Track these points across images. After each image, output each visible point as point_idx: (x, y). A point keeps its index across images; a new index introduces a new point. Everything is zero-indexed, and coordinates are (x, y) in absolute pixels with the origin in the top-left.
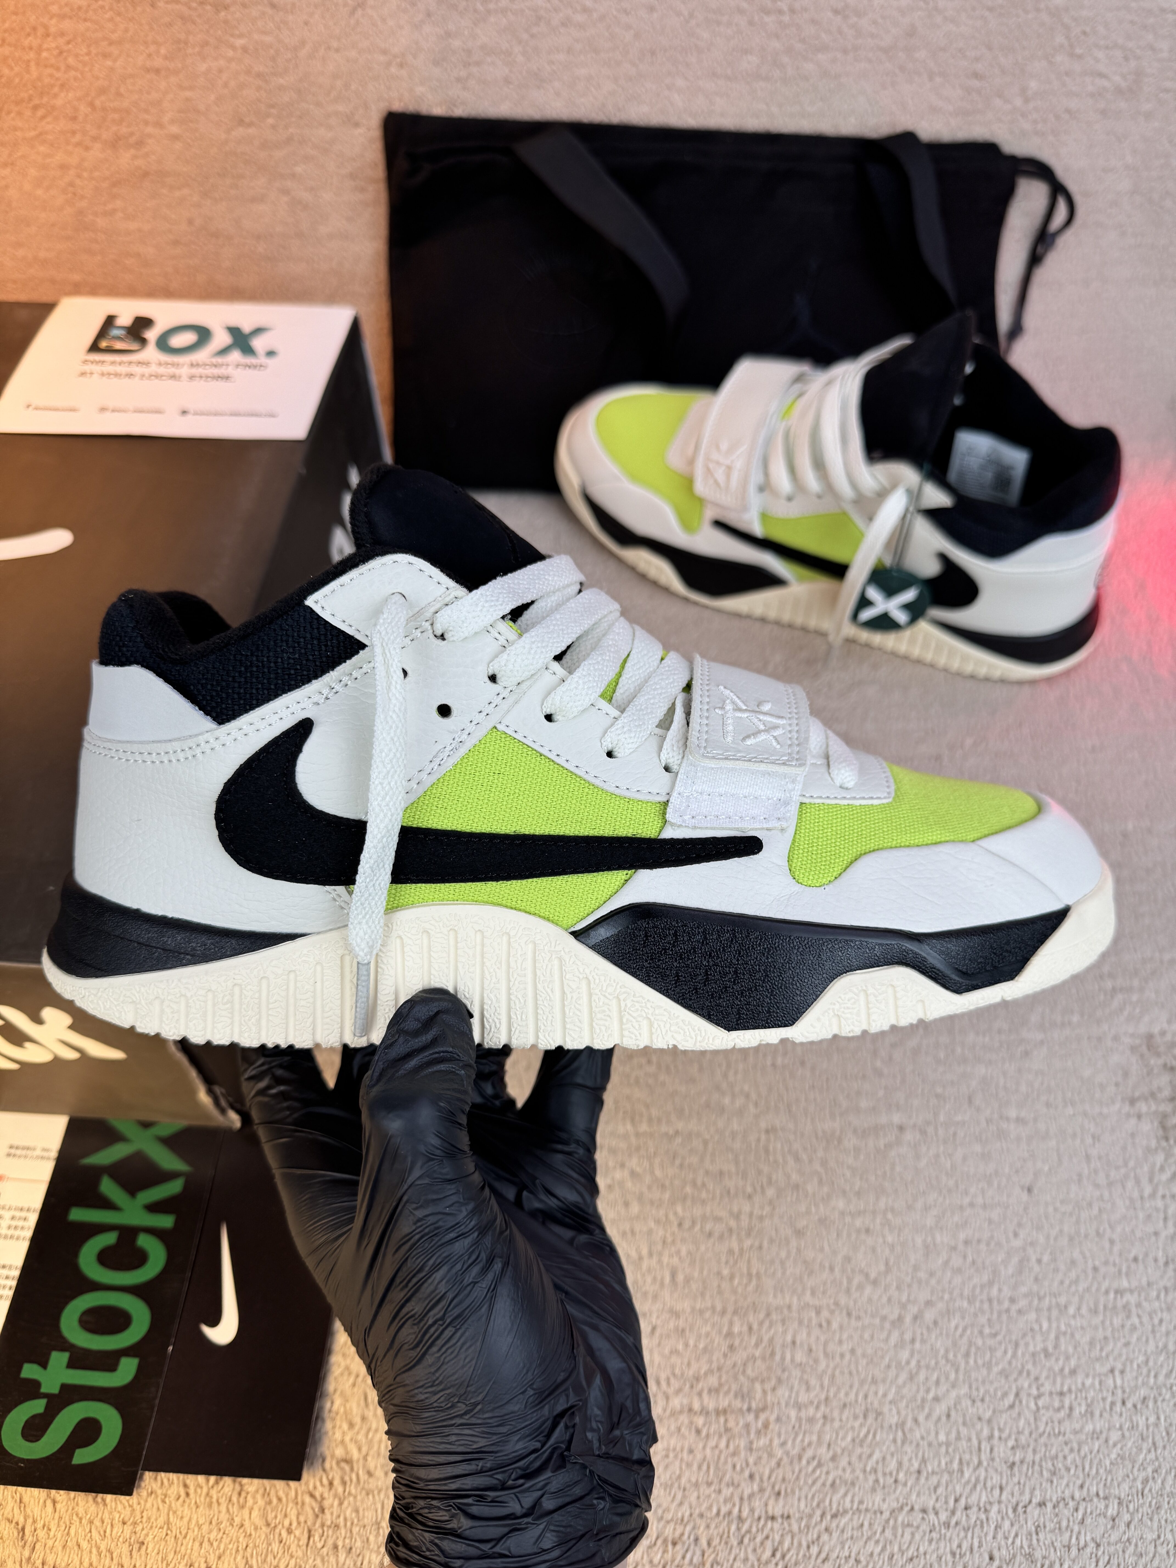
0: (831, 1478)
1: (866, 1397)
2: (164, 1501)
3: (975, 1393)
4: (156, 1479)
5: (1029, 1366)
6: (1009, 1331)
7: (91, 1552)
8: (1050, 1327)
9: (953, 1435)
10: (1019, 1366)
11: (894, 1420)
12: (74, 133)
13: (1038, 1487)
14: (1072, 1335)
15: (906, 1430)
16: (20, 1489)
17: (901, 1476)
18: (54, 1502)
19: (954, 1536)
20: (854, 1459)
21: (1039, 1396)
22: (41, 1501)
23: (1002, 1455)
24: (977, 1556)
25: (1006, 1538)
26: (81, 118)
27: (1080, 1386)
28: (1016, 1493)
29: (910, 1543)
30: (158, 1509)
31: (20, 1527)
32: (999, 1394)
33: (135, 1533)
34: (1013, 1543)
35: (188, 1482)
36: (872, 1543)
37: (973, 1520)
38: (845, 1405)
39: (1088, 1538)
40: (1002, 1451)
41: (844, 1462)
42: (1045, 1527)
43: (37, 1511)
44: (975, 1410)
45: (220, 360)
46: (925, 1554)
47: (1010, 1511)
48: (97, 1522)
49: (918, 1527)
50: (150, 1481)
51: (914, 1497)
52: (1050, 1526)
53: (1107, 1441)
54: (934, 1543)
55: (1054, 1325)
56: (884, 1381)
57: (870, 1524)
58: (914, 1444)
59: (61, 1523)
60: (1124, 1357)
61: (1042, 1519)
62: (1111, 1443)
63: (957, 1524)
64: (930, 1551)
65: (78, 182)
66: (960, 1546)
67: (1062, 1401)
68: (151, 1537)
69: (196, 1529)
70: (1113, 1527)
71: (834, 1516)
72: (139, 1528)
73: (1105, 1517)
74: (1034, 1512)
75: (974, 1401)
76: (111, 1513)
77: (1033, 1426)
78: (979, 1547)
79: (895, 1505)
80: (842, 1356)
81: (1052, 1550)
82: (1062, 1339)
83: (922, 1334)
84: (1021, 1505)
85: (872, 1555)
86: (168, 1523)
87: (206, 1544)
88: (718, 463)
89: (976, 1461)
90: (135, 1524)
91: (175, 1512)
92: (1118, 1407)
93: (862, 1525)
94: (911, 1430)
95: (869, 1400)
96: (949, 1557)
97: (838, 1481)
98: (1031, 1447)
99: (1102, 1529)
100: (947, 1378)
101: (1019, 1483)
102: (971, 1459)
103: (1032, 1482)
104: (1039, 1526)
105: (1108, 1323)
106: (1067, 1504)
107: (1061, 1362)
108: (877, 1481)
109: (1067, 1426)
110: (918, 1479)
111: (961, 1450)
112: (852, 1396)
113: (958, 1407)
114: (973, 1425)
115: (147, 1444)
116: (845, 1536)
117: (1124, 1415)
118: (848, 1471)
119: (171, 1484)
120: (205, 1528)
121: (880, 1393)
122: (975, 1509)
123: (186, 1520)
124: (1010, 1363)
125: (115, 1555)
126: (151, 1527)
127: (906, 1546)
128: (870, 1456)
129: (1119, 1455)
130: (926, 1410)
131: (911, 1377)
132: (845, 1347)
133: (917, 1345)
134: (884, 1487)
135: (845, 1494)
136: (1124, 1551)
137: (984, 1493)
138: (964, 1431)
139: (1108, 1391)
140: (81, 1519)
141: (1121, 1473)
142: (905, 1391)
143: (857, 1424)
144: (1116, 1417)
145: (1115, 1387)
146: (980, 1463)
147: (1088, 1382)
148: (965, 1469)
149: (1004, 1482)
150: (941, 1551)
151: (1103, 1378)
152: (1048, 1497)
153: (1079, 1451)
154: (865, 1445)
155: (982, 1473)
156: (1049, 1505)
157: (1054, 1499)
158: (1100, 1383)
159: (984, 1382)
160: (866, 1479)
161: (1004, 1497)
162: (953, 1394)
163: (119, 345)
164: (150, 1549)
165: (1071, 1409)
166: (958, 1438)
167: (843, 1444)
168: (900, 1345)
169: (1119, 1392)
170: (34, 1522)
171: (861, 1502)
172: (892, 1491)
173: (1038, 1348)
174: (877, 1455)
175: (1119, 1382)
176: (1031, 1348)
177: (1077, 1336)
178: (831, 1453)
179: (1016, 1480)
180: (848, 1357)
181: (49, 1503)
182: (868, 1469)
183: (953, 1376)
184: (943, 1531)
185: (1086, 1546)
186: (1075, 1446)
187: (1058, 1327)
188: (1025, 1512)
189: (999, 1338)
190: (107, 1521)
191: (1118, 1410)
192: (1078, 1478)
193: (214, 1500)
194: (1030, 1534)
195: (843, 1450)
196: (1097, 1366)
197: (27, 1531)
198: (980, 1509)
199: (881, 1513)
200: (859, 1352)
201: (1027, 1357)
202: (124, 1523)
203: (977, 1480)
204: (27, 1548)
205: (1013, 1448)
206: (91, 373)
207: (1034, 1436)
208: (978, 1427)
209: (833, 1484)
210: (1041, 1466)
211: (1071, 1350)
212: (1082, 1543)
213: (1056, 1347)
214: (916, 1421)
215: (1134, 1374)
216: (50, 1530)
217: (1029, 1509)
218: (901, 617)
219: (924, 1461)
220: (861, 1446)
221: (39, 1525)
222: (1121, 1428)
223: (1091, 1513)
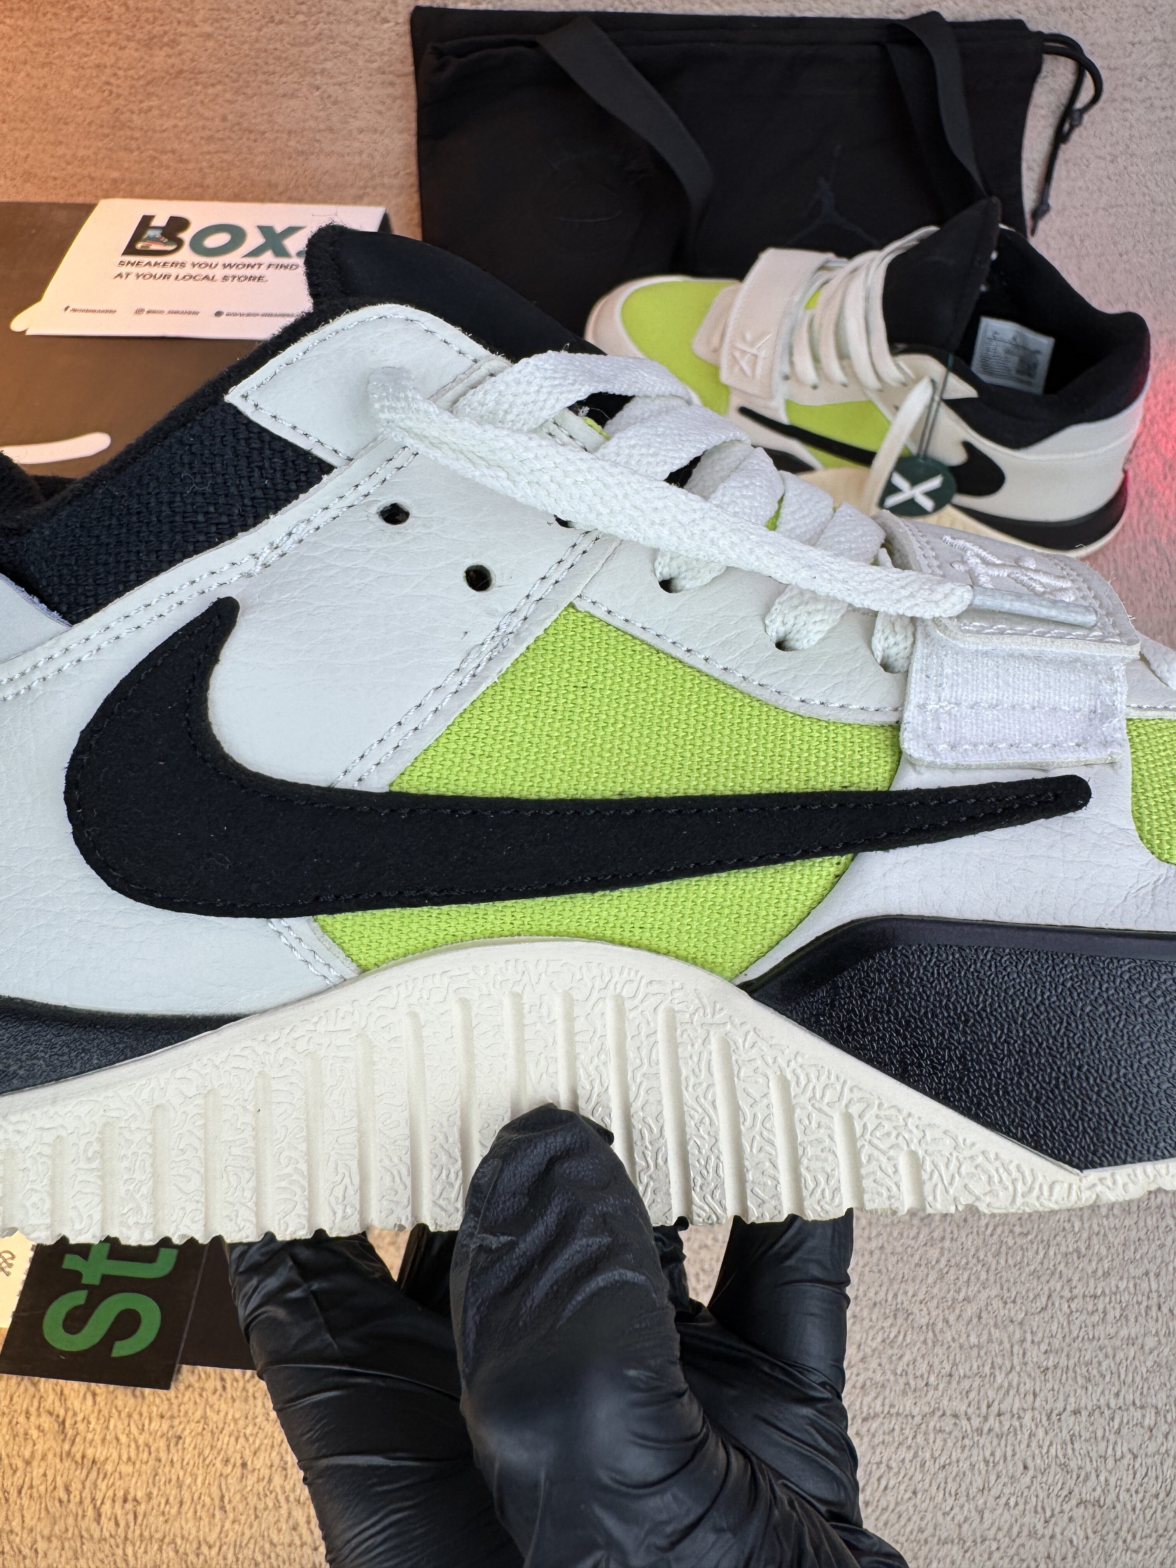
0: (861, 1379)
1: (895, 1296)
2: (201, 1395)
3: (1006, 1295)
4: (193, 1372)
5: (1061, 1267)
6: (1040, 1231)
7: (129, 1446)
8: (1082, 1228)
9: (985, 1337)
10: (1052, 1268)
11: (924, 1321)
12: (109, 33)
13: (1072, 1394)
14: (1105, 1235)
15: (937, 1332)
16: (61, 1382)
17: (932, 1379)
18: (94, 1395)
19: (988, 1445)
20: (884, 1361)
21: (1072, 1299)
22: (82, 1394)
23: (1035, 1360)
24: (1011, 1465)
25: (1040, 1447)
26: (115, 17)
27: (1114, 1289)
28: (1051, 1400)
29: (942, 1450)
30: (196, 1403)
31: (61, 1420)
32: (1031, 1296)
33: (173, 1427)
34: (1048, 1452)
35: (225, 1375)
36: (904, 1449)
37: (1006, 1427)
38: (875, 1304)
39: (1125, 1449)
40: (1034, 1354)
41: (874, 1364)
42: (1080, 1437)
43: (77, 1405)
44: (1006, 1311)
45: (252, 260)
46: (958, 1461)
47: (1044, 1419)
48: (136, 1416)
49: (950, 1433)
50: (187, 1374)
51: (945, 1402)
52: (1085, 1435)
53: (1142, 1347)
54: (967, 1450)
55: (1086, 1226)
56: (913, 1280)
57: (902, 1429)
58: (945, 1346)
59: (101, 1416)
60: (1159, 1261)
61: (1077, 1428)
62: (1147, 1348)
63: (990, 1430)
64: (962, 1459)
65: (113, 80)
66: (993, 1454)
67: (1095, 1305)
68: (187, 1431)
69: (232, 1425)
70: (1150, 1439)
71: (865, 1420)
72: (176, 1422)
73: (1142, 1427)
74: (1069, 1420)
75: (1006, 1303)
76: (149, 1406)
77: (1067, 1330)
78: (1013, 1455)
79: (926, 1409)
80: (871, 1253)
81: (1088, 1460)
82: (1095, 1240)
83: (952, 1232)
84: (1055, 1412)
85: (903, 1461)
86: (205, 1417)
87: (242, 1440)
88: (744, 352)
89: (1008, 1364)
90: (172, 1417)
91: (211, 1407)
92: (1154, 1312)
93: (893, 1429)
94: (942, 1331)
95: (899, 1300)
96: (982, 1465)
97: (868, 1383)
98: (1065, 1353)
99: (1139, 1440)
100: (978, 1279)
101: (1053, 1389)
102: (1003, 1363)
103: (1067, 1388)
104: (1074, 1435)
105: (1141, 1224)
106: (1102, 1413)
107: (1094, 1264)
108: (907, 1384)
109: (1100, 1331)
110: (949, 1383)
111: (993, 1353)
112: (882, 1294)
113: (990, 1308)
114: (1005, 1327)
115: (185, 1336)
116: (876, 1441)
117: (1160, 1321)
118: (879, 1373)
119: (208, 1377)
120: (241, 1423)
121: (910, 1294)
122: (1008, 1416)
123: (222, 1414)
124: (1042, 1263)
125: (153, 1449)
126: (188, 1422)
127: (939, 1452)
128: (900, 1358)
129: (1155, 1362)
130: (957, 1311)
131: (941, 1277)
132: (873, 1244)
133: (947, 1244)
134: (915, 1390)
135: (876, 1398)
136: (1162, 1464)
137: (1017, 1399)
138: (996, 1333)
139: (1143, 1295)
140: (120, 1413)
141: (1157, 1383)
142: (935, 1291)
143: (887, 1324)
144: (1151, 1323)
145: (1151, 1291)
146: (1012, 1367)
147: (1122, 1285)
148: (997, 1373)
149: (1037, 1390)
150: (974, 1459)
151: (1138, 1281)
152: (1083, 1405)
153: (1114, 1356)
154: (896, 1346)
155: (1014, 1377)
156: (1085, 1414)
157: (1089, 1408)
158: (1135, 1285)
159: (1015, 1283)
160: (896, 1381)
161: (1037, 1404)
162: (984, 1295)
163: (154, 247)
164: (186, 1445)
165: (1105, 1312)
166: (990, 1341)
167: (874, 1345)
168: (930, 1242)
169: (1155, 1295)
170: (75, 1414)
171: (892, 1406)
172: (923, 1395)
173: (1071, 1249)
174: (907, 1357)
175: (1154, 1286)
176: (1063, 1249)
177: (1110, 1237)
178: (861, 1355)
179: (1049, 1386)
180: (877, 1253)
181: (89, 1397)
182: (899, 1372)
183: (983, 1276)
184: (976, 1439)
185: (1122, 1457)
186: (1110, 1351)
187: (1090, 1227)
188: (1059, 1420)
189: (1030, 1237)
190: (145, 1414)
191: (1154, 1315)
192: (1114, 1385)
193: (250, 1394)
194: (1064, 1443)
195: (874, 1350)
196: (1131, 1268)
197: (68, 1423)
198: (1013, 1416)
199: (913, 1417)
200: (889, 1249)
201: (1059, 1257)
202: (162, 1417)
203: (1010, 1385)
204: (67, 1441)
205: (1046, 1352)
206: (128, 275)
207: (1067, 1340)
208: (1011, 1328)
209: (863, 1387)
210: (1075, 1372)
211: (1104, 1251)
212: (1119, 1454)
213: (1088, 1248)
214: (946, 1321)
215: (1171, 1277)
216: (89, 1423)
217: (1063, 1417)
218: (927, 504)
219: (955, 1364)
220: (892, 1347)
221: (80, 1417)
222: (1157, 1333)
223: (1128, 1423)
